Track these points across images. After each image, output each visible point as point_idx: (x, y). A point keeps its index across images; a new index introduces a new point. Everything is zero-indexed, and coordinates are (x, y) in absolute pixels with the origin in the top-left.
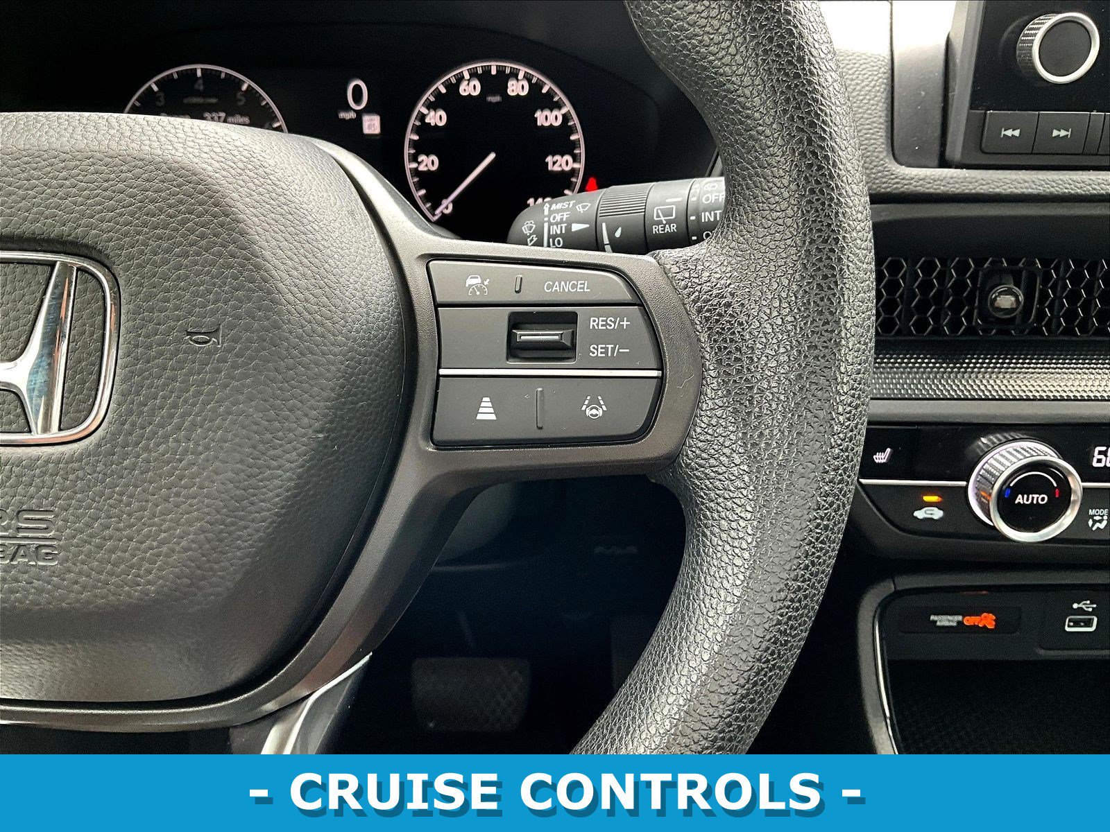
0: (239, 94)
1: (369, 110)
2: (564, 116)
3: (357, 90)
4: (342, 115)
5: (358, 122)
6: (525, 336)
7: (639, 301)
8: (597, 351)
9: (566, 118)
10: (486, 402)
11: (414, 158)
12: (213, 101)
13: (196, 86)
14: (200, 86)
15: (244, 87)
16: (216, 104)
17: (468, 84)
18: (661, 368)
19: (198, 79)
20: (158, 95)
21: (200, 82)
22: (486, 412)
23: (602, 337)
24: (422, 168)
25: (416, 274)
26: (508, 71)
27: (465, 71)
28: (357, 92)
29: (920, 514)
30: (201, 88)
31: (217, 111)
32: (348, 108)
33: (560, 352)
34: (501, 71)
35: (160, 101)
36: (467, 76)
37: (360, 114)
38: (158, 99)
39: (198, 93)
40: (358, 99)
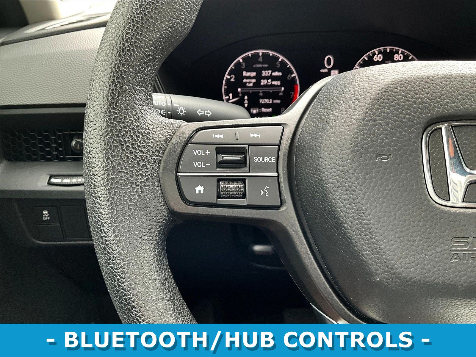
0: (278, 62)
1: (333, 68)
3: (329, 60)
4: (322, 71)
5: (329, 73)
12: (266, 66)
13: (259, 60)
14: (261, 59)
15: (280, 60)
16: (267, 67)
17: (377, 56)
19: (260, 56)
20: (242, 64)
21: (261, 57)
26: (394, 50)
27: (376, 51)
30: (261, 60)
31: (268, 70)
32: (325, 68)
34: (391, 50)
35: (243, 66)
36: (377, 53)
37: (330, 70)
38: (242, 65)
39: (259, 63)
40: (329, 63)
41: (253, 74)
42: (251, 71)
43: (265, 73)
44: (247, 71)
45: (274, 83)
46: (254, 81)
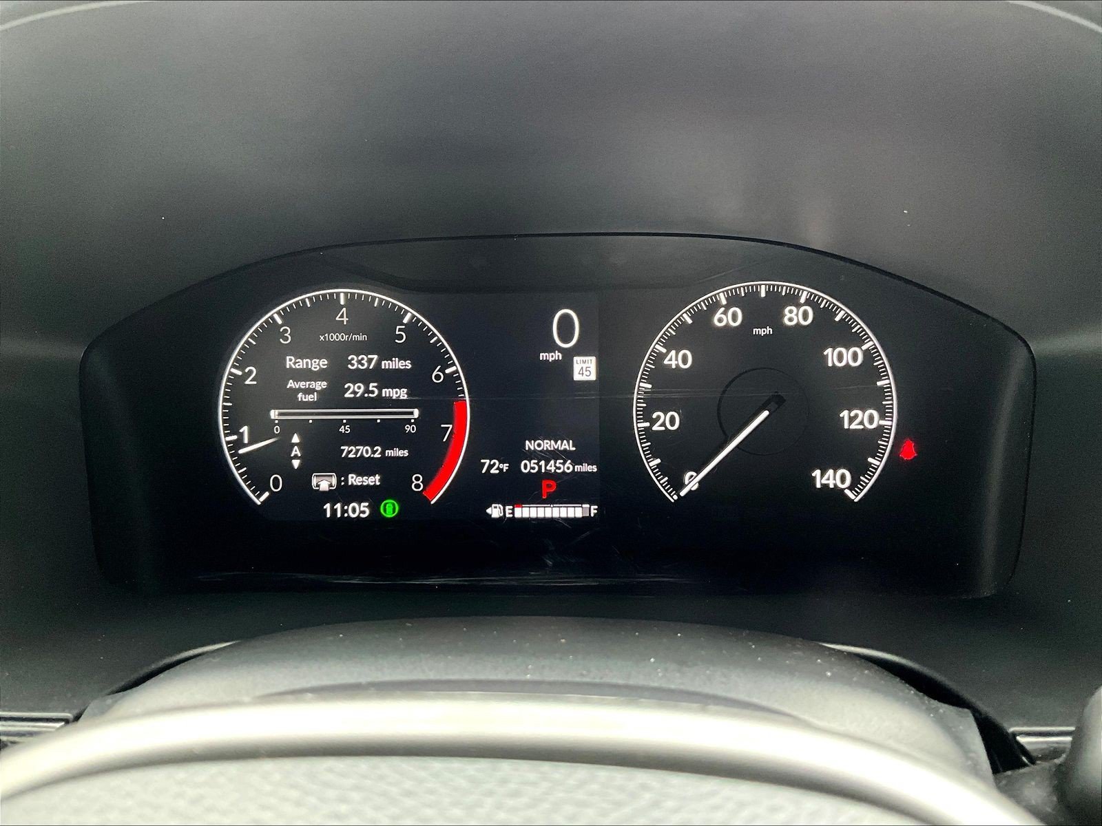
0: (400, 328)
2: (867, 353)
3: (566, 321)
4: (544, 356)
9: (869, 356)
11: (646, 415)
12: (361, 339)
13: (338, 318)
14: (343, 317)
15: (406, 320)
16: (366, 343)
17: (725, 312)
19: (340, 307)
20: (280, 329)
21: (344, 310)
24: (657, 428)
26: (783, 293)
27: (721, 295)
28: (566, 325)
30: (345, 319)
31: (368, 352)
32: (553, 347)
34: (773, 293)
35: (285, 338)
36: (723, 301)
38: (282, 335)
39: (339, 327)
41: (318, 364)
44: (300, 355)
45: (386, 392)
46: (321, 385)
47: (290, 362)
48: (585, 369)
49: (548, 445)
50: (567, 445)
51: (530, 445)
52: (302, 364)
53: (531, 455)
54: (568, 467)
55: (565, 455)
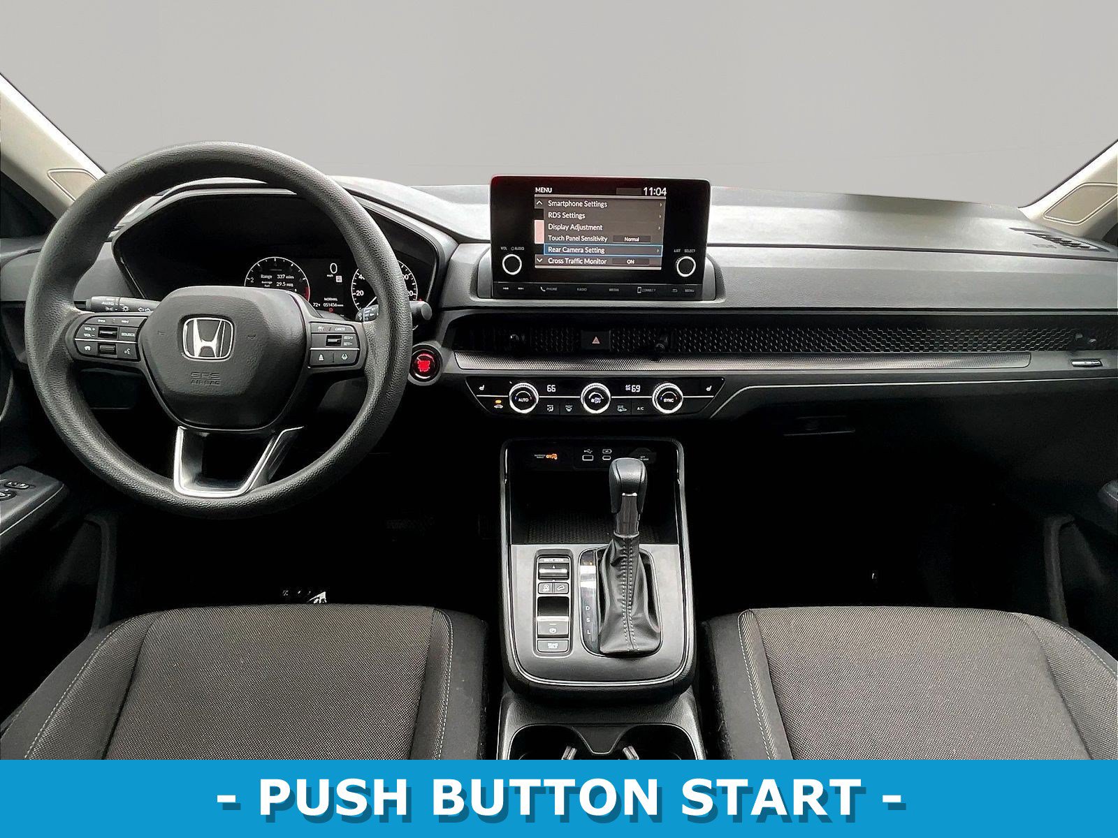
0: (291, 268)
1: (337, 274)
3: (334, 267)
4: (329, 275)
5: (334, 278)
6: (330, 340)
7: (357, 334)
8: (345, 344)
9: (410, 277)
10: (321, 356)
11: (355, 291)
13: (274, 265)
15: (292, 265)
16: (282, 271)
18: (359, 347)
19: (274, 262)
20: (260, 268)
21: (276, 263)
22: (321, 358)
23: (346, 341)
24: (357, 295)
25: (308, 326)
28: (334, 268)
29: (496, 407)
30: (276, 265)
31: (282, 274)
32: (331, 273)
33: (338, 344)
35: (261, 270)
37: (335, 275)
39: (275, 268)
40: (334, 270)
41: (270, 277)
42: (268, 275)
43: (280, 276)
44: (265, 275)
45: (288, 285)
46: (270, 283)
47: (262, 276)
48: (339, 279)
49: (330, 299)
50: (335, 299)
51: (325, 299)
52: (265, 277)
53: (326, 302)
54: (336, 305)
55: (334, 302)
